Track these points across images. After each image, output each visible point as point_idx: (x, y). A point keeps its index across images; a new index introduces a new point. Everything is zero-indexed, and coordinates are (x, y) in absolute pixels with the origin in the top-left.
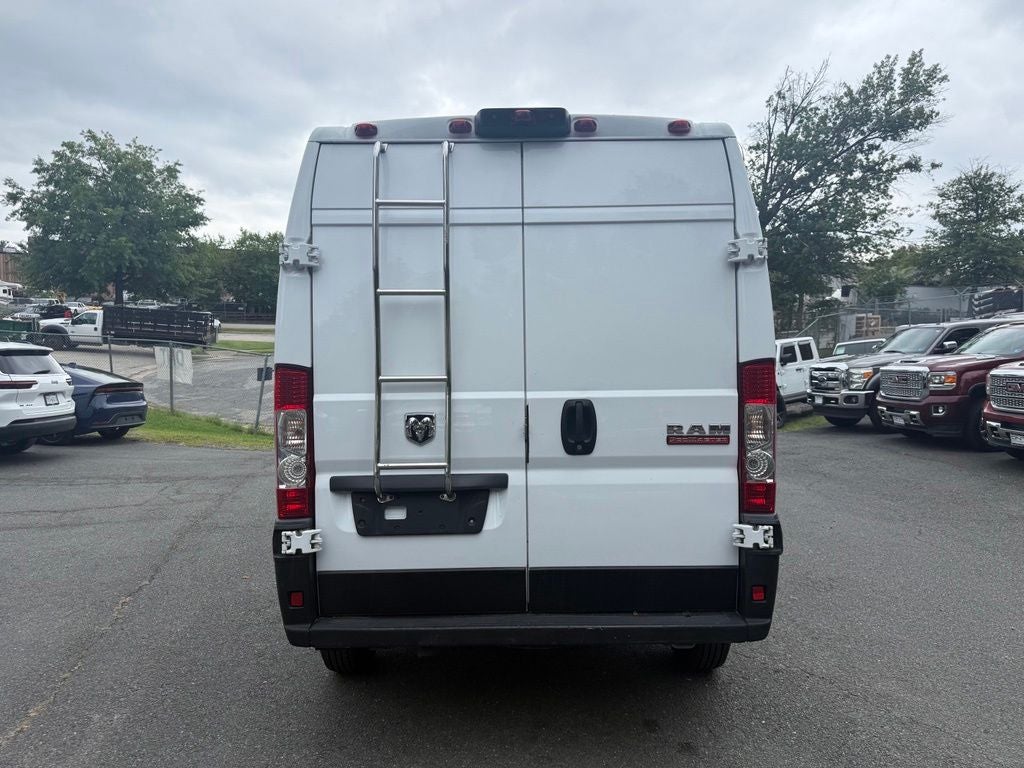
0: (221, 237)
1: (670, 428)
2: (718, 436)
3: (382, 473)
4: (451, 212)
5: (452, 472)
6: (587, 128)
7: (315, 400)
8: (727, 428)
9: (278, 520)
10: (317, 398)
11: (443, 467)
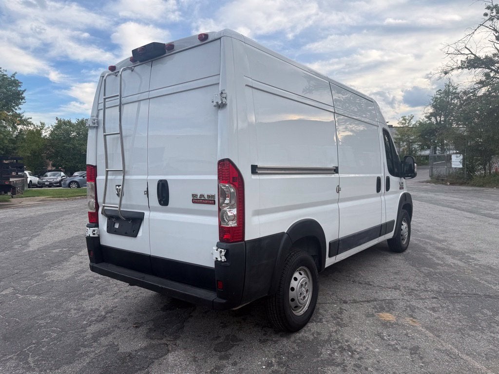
0: (42, 124)
1: (193, 195)
2: (210, 201)
3: (105, 208)
4: (122, 99)
5: (121, 209)
6: (171, 47)
7: (97, 178)
8: (213, 196)
9: (89, 223)
10: (98, 178)
11: (117, 207)
